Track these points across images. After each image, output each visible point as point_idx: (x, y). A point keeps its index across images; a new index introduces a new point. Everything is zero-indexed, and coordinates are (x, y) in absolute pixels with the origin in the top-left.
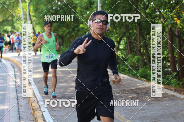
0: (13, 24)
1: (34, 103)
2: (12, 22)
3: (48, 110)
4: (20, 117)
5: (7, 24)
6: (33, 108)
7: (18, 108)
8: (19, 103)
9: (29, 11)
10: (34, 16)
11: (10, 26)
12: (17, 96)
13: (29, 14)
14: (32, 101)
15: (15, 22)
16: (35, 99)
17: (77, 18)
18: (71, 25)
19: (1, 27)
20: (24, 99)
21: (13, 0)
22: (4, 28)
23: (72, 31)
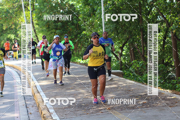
0: (16, 32)
1: (43, 111)
2: (15, 30)
3: (59, 118)
5: (10, 32)
6: (43, 116)
7: (28, 116)
8: (29, 111)
9: (32, 20)
10: (37, 24)
11: (13, 34)
12: (26, 103)
13: (32, 22)
14: (42, 109)
15: (18, 31)
17: (79, 25)
18: (74, 32)
19: (5, 36)
20: (33, 106)
21: (17, 9)
22: (8, 36)
23: (74, 38)
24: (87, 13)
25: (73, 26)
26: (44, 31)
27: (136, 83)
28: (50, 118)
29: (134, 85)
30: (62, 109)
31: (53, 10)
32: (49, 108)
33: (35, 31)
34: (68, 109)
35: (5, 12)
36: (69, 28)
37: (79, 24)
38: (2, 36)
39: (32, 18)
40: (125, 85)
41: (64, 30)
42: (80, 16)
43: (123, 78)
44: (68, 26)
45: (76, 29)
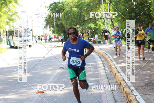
0: (96, 21)
1: (125, 88)
3: (139, 94)
4: (115, 99)
5: (91, 22)
6: (125, 92)
7: (112, 92)
11: (93, 23)
12: (109, 82)
14: (123, 87)
15: (97, 20)
16: (125, 84)
17: (150, 15)
18: (146, 21)
19: (86, 25)
20: (115, 84)
21: (96, 2)
22: (89, 25)
23: (146, 26)
25: (145, 16)
26: (120, 21)
28: (132, 94)
30: (141, 87)
31: (128, 2)
32: (129, 86)
34: (147, 87)
35: (87, 5)
36: (142, 18)
38: (84, 26)
42: (152, 7)
44: (141, 16)
45: (147, 18)
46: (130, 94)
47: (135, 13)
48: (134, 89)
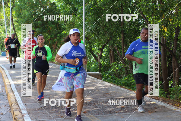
1: (16, 111)
3: (31, 120)
6: (15, 117)
9: (12, 17)
10: (16, 21)
13: (12, 19)
14: (14, 110)
16: (17, 107)
17: (59, 25)
18: (54, 31)
20: (5, 106)
23: (54, 37)
24: (68, 12)
25: (53, 25)
27: (114, 86)
29: (112, 88)
30: (35, 110)
31: (34, 8)
32: (21, 109)
33: (14, 28)
34: (42, 111)
36: (49, 27)
37: (59, 23)
39: (12, 15)
40: (104, 87)
41: (44, 28)
43: (101, 81)
44: (48, 24)
45: (56, 28)
46: (21, 119)
47: (41, 21)
48: (26, 113)
